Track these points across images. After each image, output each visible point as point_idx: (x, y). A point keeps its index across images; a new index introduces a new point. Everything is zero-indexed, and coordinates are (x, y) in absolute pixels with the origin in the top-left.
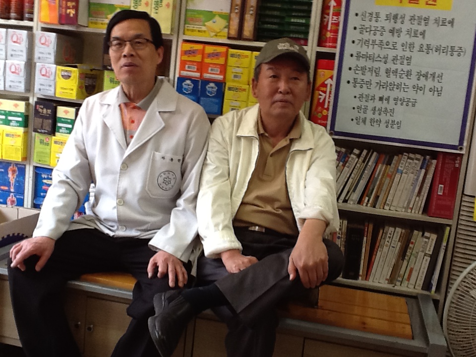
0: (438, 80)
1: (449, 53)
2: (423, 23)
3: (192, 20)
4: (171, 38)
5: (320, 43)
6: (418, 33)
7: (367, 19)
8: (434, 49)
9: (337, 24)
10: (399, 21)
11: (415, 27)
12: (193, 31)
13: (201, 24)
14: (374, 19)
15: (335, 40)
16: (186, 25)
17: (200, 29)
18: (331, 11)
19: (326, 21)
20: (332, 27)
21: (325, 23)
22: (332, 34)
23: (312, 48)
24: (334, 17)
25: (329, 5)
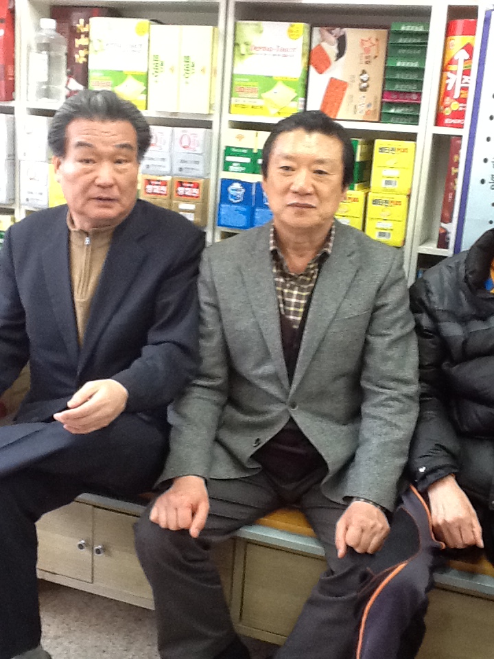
3: (242, 90)
4: (210, 120)
5: (439, 121)
9: (465, 89)
12: (243, 107)
13: (256, 95)
15: (460, 115)
16: (233, 99)
17: (254, 104)
18: (460, 68)
19: (450, 83)
20: (461, 94)
21: (449, 88)
22: (462, 105)
23: (426, 129)
24: (464, 77)
25: (456, 58)
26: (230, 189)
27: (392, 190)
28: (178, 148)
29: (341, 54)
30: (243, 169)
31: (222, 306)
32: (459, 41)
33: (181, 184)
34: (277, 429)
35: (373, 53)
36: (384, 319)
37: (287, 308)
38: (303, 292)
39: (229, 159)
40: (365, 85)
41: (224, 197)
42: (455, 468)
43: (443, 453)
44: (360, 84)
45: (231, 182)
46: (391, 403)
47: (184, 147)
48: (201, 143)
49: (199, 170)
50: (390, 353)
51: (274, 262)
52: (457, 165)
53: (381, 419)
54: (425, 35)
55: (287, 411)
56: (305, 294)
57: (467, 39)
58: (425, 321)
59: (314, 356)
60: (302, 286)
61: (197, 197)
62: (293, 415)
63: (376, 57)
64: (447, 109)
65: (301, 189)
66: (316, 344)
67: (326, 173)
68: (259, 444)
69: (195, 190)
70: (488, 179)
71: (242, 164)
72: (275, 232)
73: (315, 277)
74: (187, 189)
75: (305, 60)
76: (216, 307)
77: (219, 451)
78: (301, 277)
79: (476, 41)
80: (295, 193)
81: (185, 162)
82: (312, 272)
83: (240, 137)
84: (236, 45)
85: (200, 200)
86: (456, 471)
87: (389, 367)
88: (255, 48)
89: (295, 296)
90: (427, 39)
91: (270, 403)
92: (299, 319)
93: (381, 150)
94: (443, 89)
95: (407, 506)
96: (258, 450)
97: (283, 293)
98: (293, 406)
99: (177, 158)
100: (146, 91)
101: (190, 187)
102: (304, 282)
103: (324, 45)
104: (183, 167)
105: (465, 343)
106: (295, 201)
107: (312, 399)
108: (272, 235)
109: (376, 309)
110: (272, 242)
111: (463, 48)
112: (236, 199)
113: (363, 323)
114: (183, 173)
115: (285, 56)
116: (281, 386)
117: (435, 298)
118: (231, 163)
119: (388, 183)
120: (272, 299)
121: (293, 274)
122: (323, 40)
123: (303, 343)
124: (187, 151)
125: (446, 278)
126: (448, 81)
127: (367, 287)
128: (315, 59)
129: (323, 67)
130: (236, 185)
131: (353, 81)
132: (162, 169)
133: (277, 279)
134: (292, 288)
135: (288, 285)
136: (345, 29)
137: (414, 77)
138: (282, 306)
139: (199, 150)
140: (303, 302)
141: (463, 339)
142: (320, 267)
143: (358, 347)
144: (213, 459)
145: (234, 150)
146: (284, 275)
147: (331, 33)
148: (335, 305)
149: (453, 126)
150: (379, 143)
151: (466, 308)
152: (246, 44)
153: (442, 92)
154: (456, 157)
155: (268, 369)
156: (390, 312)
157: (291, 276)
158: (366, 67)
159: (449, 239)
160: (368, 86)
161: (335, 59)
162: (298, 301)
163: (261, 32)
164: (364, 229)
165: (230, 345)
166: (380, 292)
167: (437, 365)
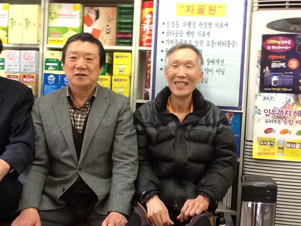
0: (221, 64)
1: (227, 45)
2: (208, 26)
3: (53, 33)
4: (39, 47)
5: (141, 44)
6: (205, 33)
7: (171, 26)
8: (217, 44)
9: (151, 30)
10: (192, 26)
11: (203, 29)
12: (54, 41)
13: (60, 36)
14: (175, 26)
15: (149, 41)
16: (49, 38)
17: (59, 40)
18: (148, 21)
19: (145, 28)
20: (149, 32)
21: (144, 30)
22: (150, 37)
23: (136, 48)
24: (150, 25)
25: (146, 17)
26: (48, 78)
27: (122, 75)
28: (23, 60)
29: (97, 18)
30: (55, 68)
31: (44, 124)
32: (147, 10)
33: (25, 77)
34: (73, 182)
35: (111, 17)
36: (121, 127)
37: (75, 123)
38: (83, 115)
39: (48, 64)
40: (108, 31)
41: (46, 82)
42: (158, 190)
43: (152, 184)
44: (106, 31)
45: (49, 75)
46: (126, 166)
47: (26, 59)
48: (34, 57)
49: (33, 70)
50: (125, 142)
51: (69, 103)
52: (150, 63)
53: (121, 174)
54: (133, 8)
55: (77, 173)
56: (84, 116)
57: (150, 9)
58: (140, 128)
59: (90, 145)
60: (83, 113)
61: (33, 82)
62: (80, 175)
63: (112, 19)
64: (144, 39)
65: (80, 66)
66: (90, 140)
67: (92, 59)
68: (64, 191)
69: (31, 79)
70: (164, 68)
71: (54, 66)
72: (69, 89)
73: (89, 109)
74: (28, 79)
75: (81, 21)
76: (42, 125)
77: (45, 197)
78: (82, 109)
79: (154, 10)
80: (78, 68)
81: (27, 66)
82: (87, 106)
83: (53, 54)
84: (50, 14)
85: (34, 84)
86: (158, 192)
87: (125, 149)
88: (58, 15)
89: (79, 118)
90: (133, 10)
91: (69, 170)
92: (82, 128)
93: (117, 57)
94: (142, 31)
95: (136, 210)
96: (63, 194)
97: (73, 117)
98: (80, 170)
99: (22, 65)
100: (7, 36)
101: (29, 78)
102: (84, 111)
103: (90, 14)
104: (25, 69)
105: (158, 135)
106: (78, 72)
107: (89, 166)
108: (68, 90)
109: (118, 122)
110: (67, 93)
111: (149, 13)
112: (51, 83)
113: (112, 129)
114: (25, 71)
115: (72, 18)
116: (74, 161)
117: (143, 117)
118: (49, 66)
119: (120, 71)
120: (69, 119)
121: (78, 108)
122: (89, 12)
123: (84, 139)
124: (27, 61)
125: (148, 109)
126: (143, 28)
127: (113, 113)
128: (86, 20)
129: (90, 24)
130: (51, 76)
131: (103, 30)
132: (15, 70)
133: (70, 110)
134: (78, 114)
135: (76, 113)
136: (98, 8)
137: (129, 26)
138: (73, 122)
139: (33, 60)
140: (83, 120)
141: (156, 134)
142: (91, 104)
143: (110, 140)
144: (41, 201)
145: (49, 60)
146: (74, 108)
147: (92, 9)
148: (99, 121)
149: (147, 46)
150: (115, 54)
151: (157, 121)
152: (54, 13)
153: (141, 32)
154: (149, 59)
155: (67, 153)
156: (124, 124)
157: (77, 109)
158: (108, 23)
159: (149, 96)
160: (109, 32)
161: (95, 20)
162: (81, 120)
163: (61, 8)
164: (111, 88)
165: (48, 143)
166: (120, 115)
167: (146, 147)
